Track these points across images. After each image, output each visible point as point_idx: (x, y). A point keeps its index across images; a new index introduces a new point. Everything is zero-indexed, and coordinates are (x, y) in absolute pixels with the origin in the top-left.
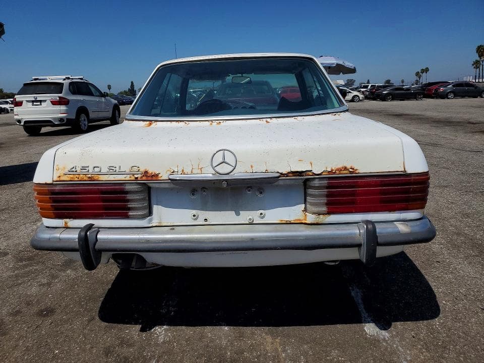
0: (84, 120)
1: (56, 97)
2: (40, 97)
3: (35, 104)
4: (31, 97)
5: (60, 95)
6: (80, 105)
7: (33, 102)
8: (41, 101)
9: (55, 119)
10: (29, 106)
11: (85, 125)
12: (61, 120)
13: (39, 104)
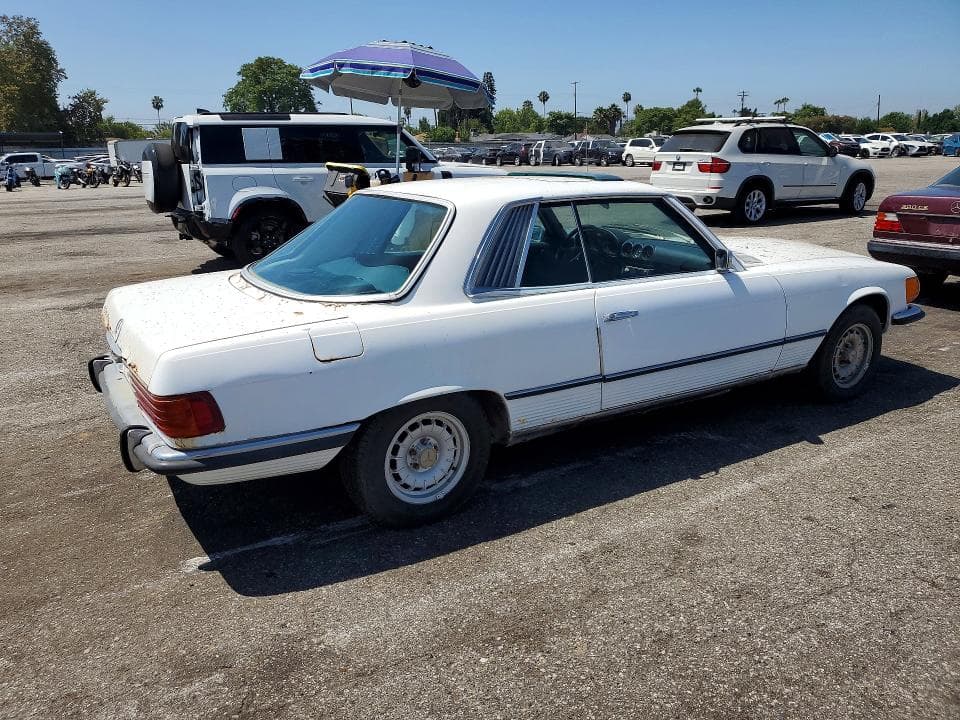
0: (760, 201)
1: (707, 156)
2: (685, 156)
3: (677, 167)
4: (672, 156)
5: (714, 154)
6: (754, 172)
7: (675, 164)
8: (684, 164)
9: (697, 196)
10: (668, 171)
11: (758, 211)
12: (707, 199)
13: (681, 168)
